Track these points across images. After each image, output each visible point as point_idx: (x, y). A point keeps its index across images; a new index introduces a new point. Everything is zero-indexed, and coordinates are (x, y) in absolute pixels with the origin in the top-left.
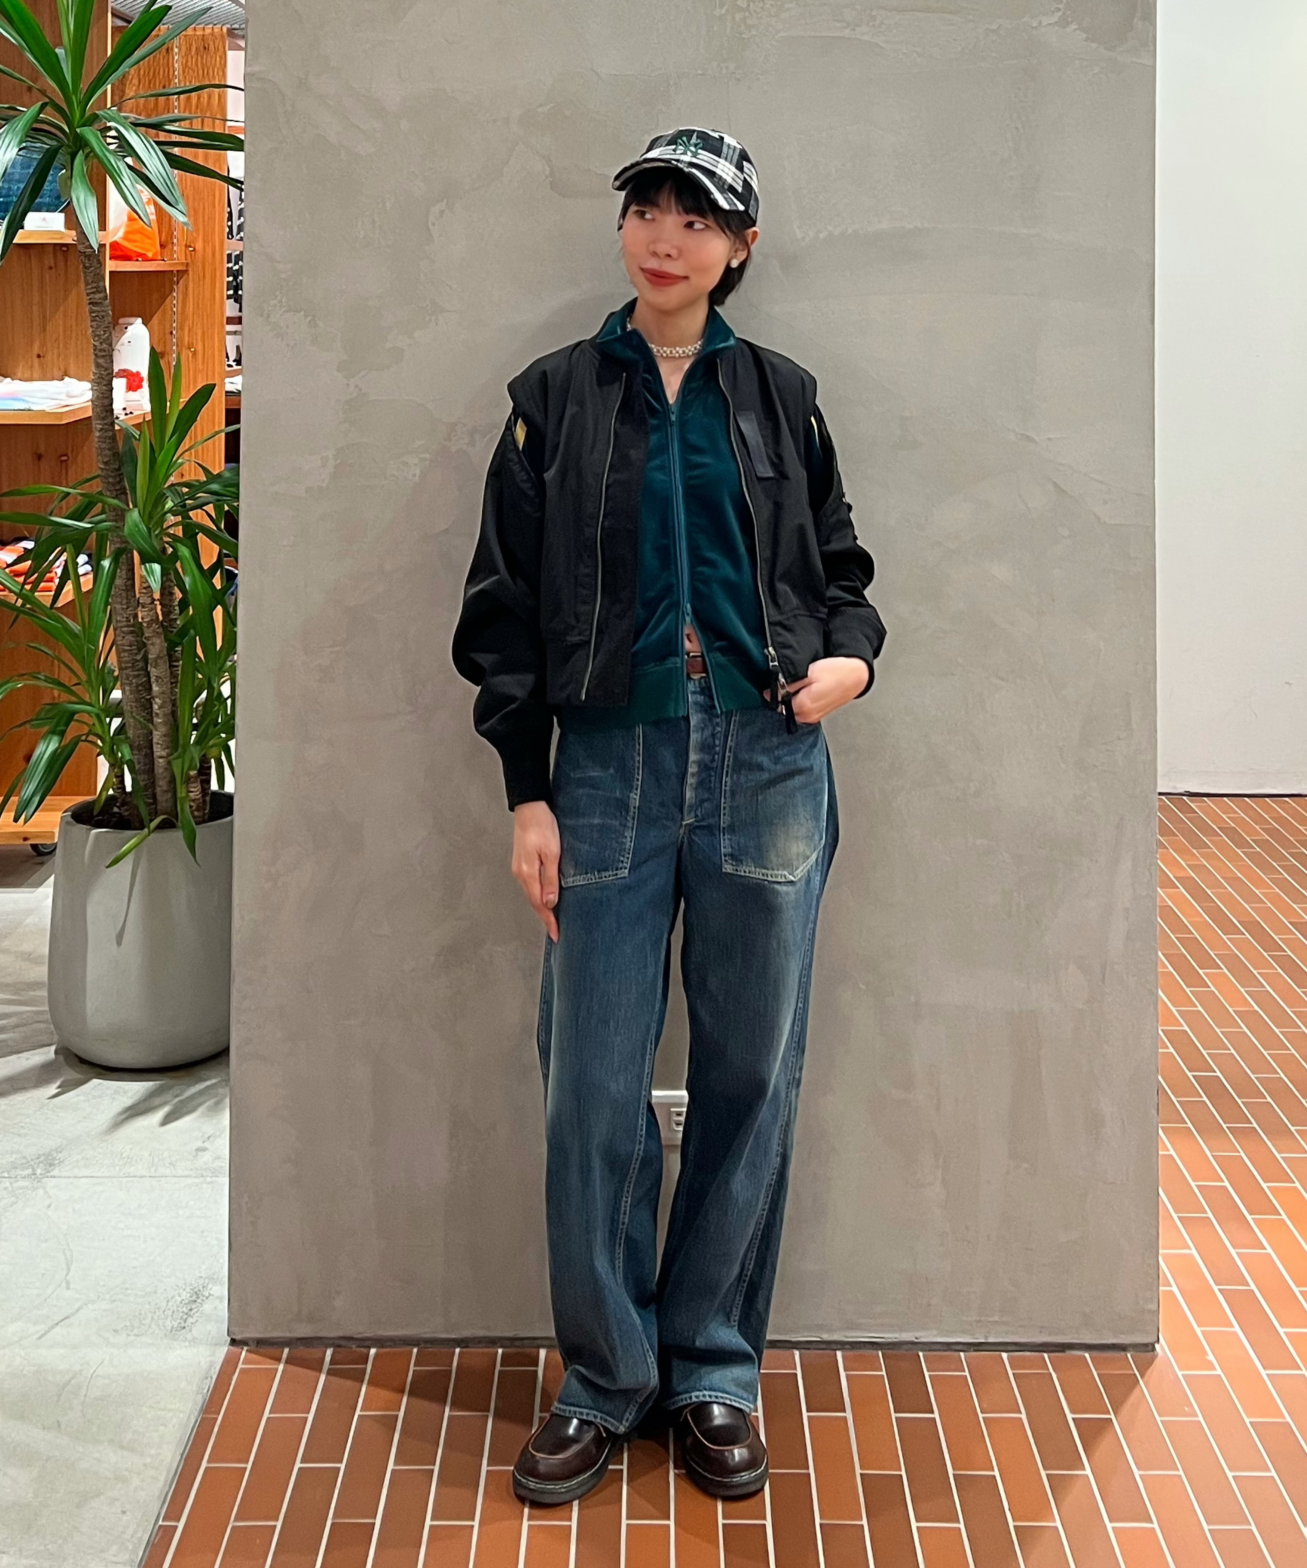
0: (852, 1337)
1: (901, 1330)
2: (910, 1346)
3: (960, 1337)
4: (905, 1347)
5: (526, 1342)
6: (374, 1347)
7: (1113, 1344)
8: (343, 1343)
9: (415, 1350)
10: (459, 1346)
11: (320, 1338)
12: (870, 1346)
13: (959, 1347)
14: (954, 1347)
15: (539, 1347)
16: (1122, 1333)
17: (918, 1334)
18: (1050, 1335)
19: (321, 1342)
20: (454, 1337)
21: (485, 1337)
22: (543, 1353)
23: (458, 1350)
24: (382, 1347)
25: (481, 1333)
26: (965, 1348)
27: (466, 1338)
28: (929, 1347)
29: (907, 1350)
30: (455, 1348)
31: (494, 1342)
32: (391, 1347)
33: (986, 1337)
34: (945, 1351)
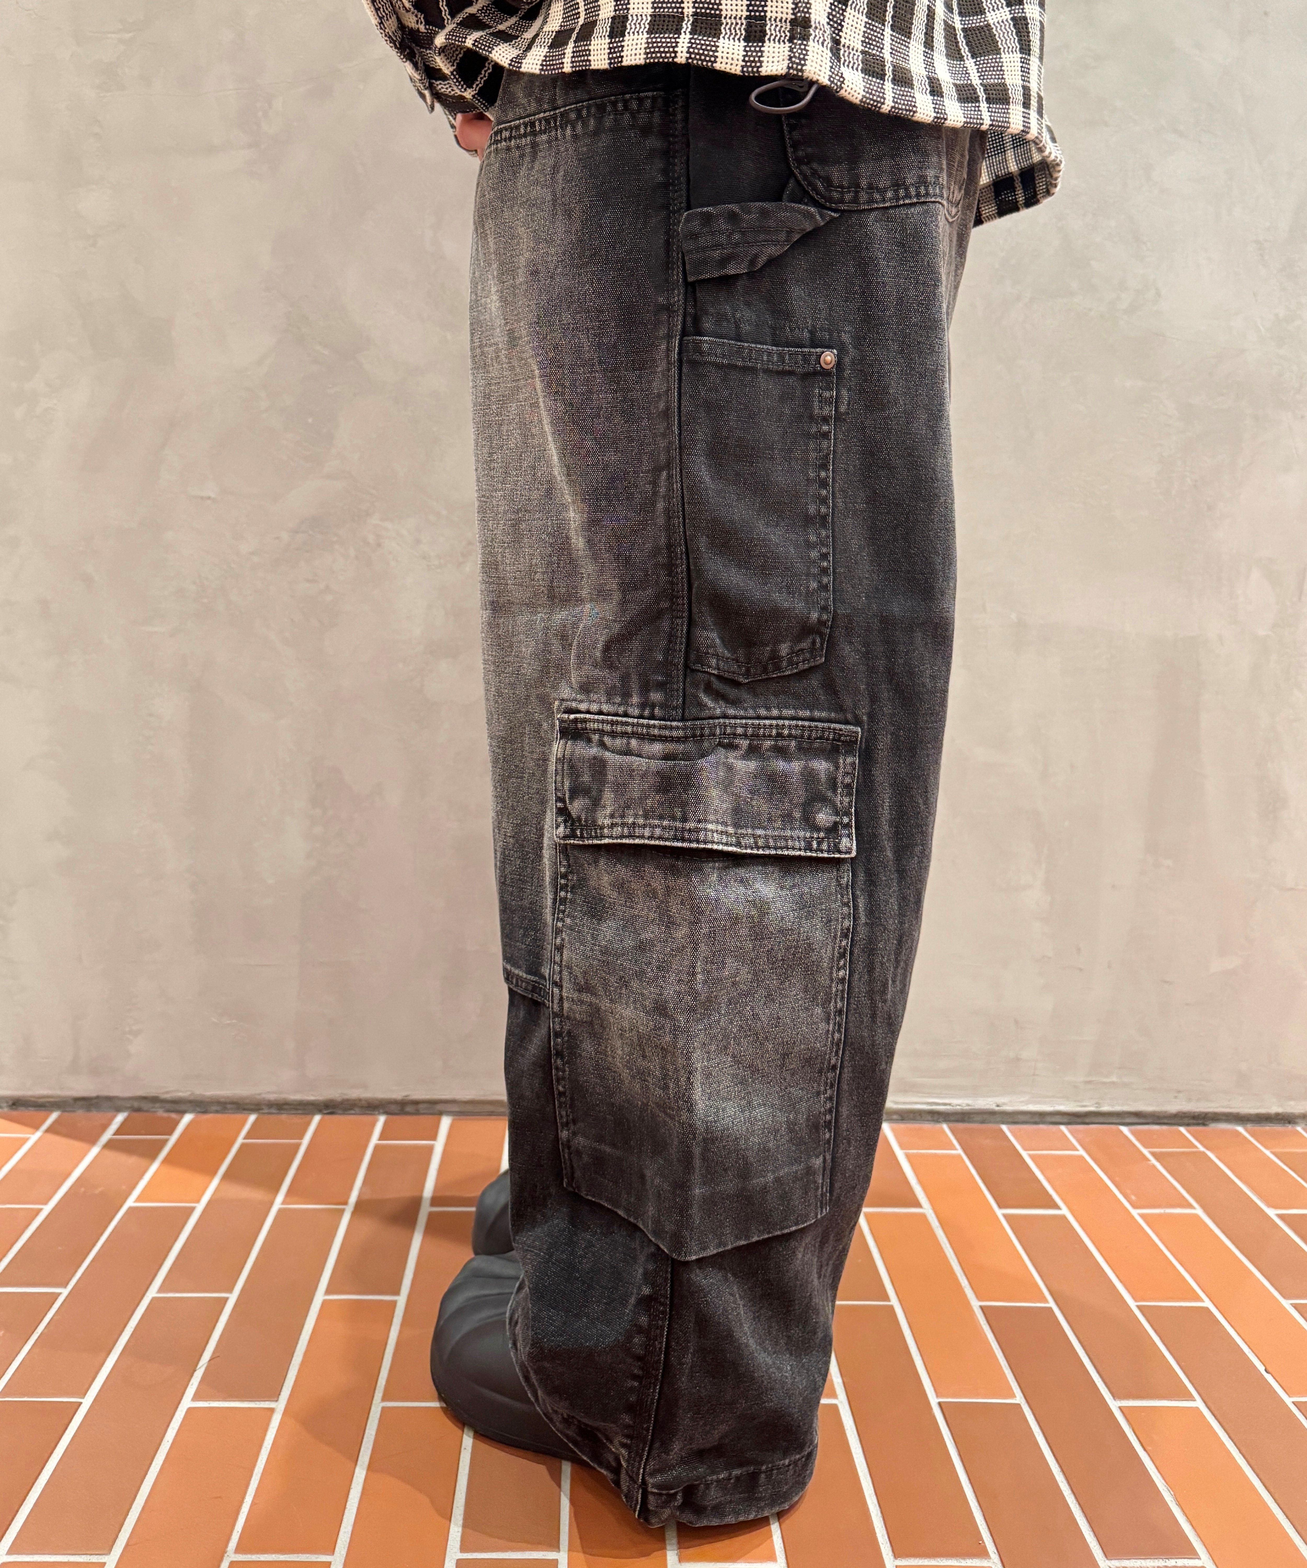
0: (904, 1103)
1: (975, 1091)
2: (985, 1116)
3: (1061, 1104)
4: (979, 1118)
5: (421, 1106)
6: (191, 1112)
7: (1277, 1114)
8: (145, 1105)
9: (252, 1118)
10: (320, 1111)
11: (109, 1099)
12: (929, 1118)
13: (1057, 1119)
14: (1049, 1119)
15: (441, 1113)
16: (1291, 1098)
17: (1000, 1100)
18: (1189, 1100)
19: (111, 1104)
20: (312, 1098)
21: (360, 1100)
22: (446, 1122)
23: (317, 1118)
24: (205, 1112)
25: (354, 1094)
26: (1065, 1120)
27: (332, 1101)
28: (1014, 1118)
29: (983, 1122)
30: (313, 1114)
31: (372, 1107)
32: (217, 1112)
33: (1096, 1103)
34: (1036, 1123)
